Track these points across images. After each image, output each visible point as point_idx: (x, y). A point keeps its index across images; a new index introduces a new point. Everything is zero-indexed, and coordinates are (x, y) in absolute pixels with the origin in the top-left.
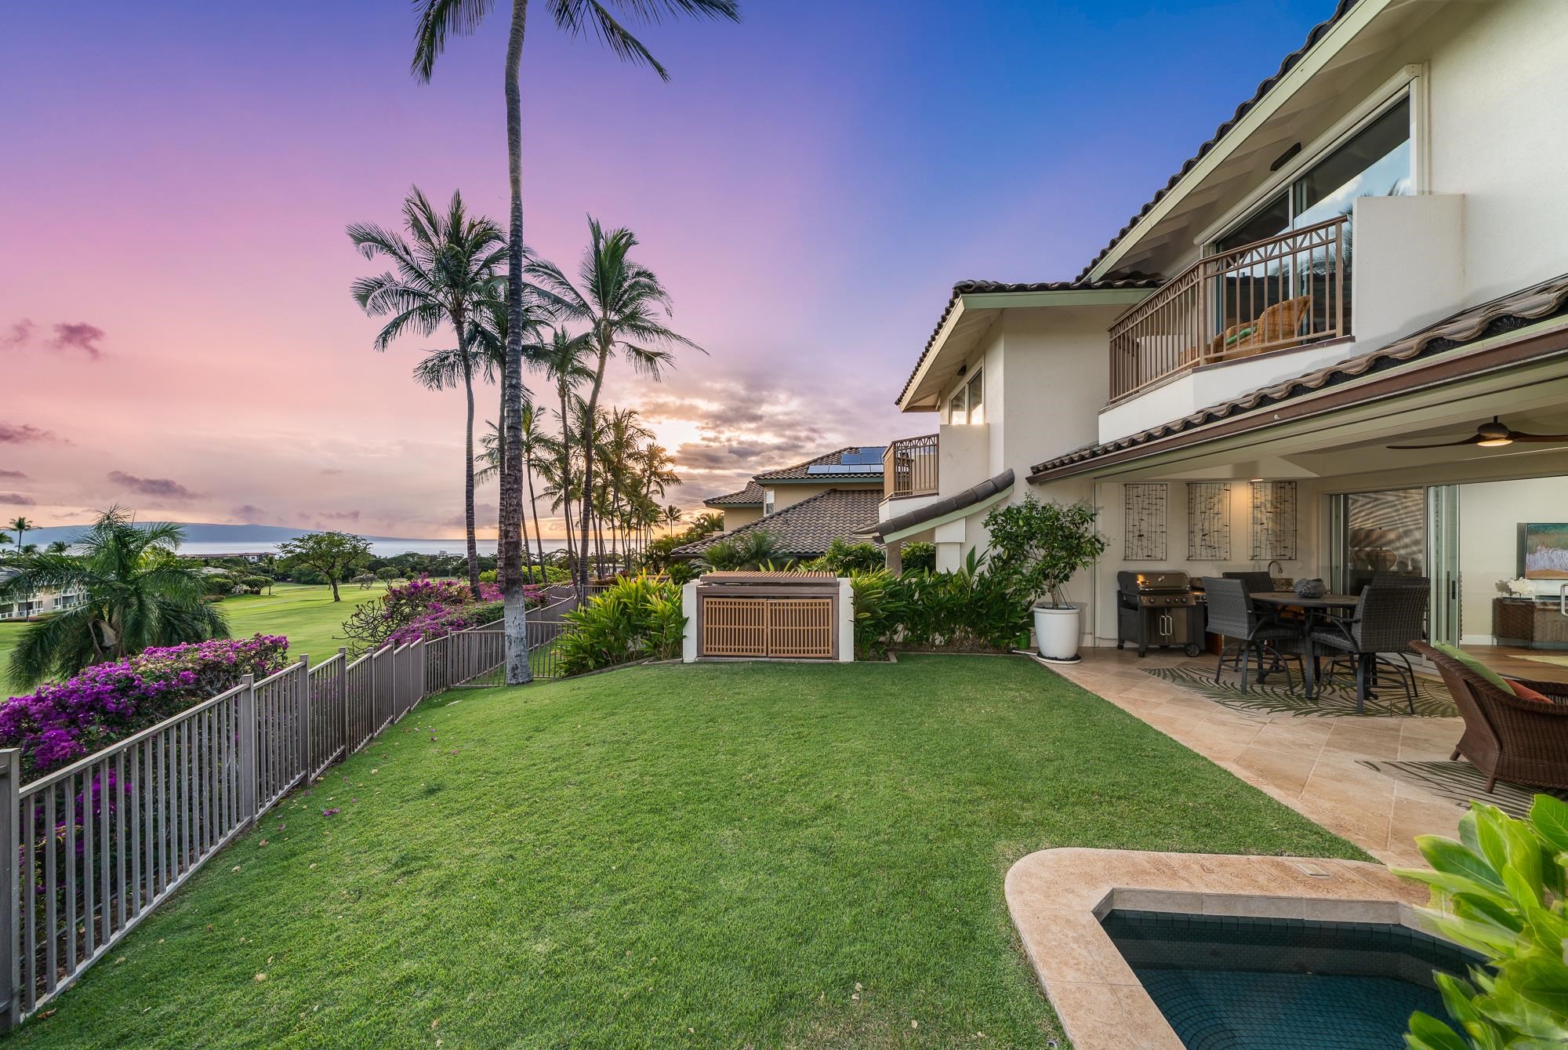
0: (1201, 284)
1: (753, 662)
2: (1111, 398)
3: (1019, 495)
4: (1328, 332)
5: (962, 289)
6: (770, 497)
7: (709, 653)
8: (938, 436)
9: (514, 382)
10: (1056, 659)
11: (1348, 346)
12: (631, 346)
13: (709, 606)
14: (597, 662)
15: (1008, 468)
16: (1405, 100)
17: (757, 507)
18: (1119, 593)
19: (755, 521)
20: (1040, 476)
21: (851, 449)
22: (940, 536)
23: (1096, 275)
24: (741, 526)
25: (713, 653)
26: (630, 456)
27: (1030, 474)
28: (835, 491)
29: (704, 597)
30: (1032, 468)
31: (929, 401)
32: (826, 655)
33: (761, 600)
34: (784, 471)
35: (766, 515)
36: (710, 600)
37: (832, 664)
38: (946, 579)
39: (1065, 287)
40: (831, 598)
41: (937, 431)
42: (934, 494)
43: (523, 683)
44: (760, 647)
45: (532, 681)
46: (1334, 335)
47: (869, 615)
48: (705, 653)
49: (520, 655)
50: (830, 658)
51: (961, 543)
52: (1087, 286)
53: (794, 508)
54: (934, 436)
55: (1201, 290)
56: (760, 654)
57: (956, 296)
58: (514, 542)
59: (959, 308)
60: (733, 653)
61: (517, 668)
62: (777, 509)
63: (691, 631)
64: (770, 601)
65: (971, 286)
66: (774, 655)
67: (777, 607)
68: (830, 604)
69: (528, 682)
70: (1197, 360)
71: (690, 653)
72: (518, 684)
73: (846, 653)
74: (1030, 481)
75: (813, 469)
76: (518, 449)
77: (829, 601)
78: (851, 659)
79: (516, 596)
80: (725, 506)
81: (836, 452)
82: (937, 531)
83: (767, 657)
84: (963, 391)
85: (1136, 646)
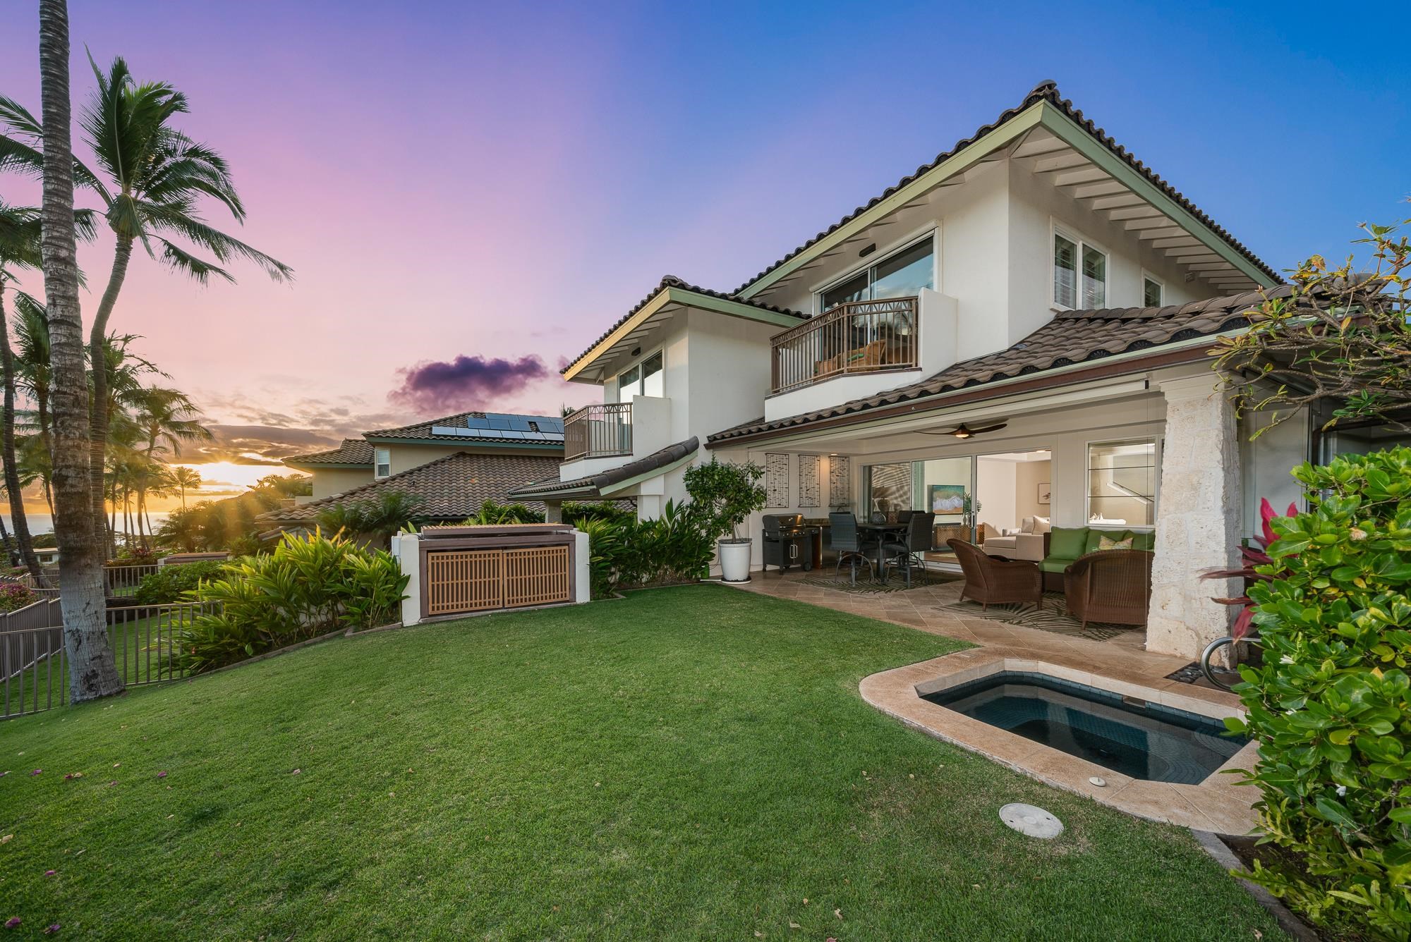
0: (845, 319)
1: (492, 614)
2: (773, 388)
3: (702, 458)
4: (908, 363)
5: (669, 282)
6: (383, 457)
7: (436, 612)
8: (631, 404)
9: (63, 253)
10: (737, 581)
11: (918, 373)
12: (171, 246)
13: (435, 561)
14: (254, 646)
15: (692, 436)
16: (930, 239)
17: (367, 467)
18: (764, 531)
19: (363, 485)
20: (715, 443)
21: (476, 413)
22: (645, 489)
23: (746, 295)
24: (354, 487)
25: (441, 611)
26: (126, 396)
27: (706, 442)
28: (463, 454)
29: (428, 551)
30: (708, 437)
31: (591, 375)
32: (564, 599)
33: (496, 552)
34: (401, 430)
35: (378, 478)
36: (435, 554)
37: (570, 606)
38: (649, 526)
39: (724, 296)
40: (568, 545)
41: (631, 401)
42: (629, 455)
43: (110, 695)
44: (496, 599)
45: (124, 690)
46: (911, 366)
47: (601, 558)
48: (431, 612)
49: (100, 657)
50: (568, 601)
51: (660, 496)
52: (738, 300)
53: (420, 469)
54: (627, 404)
55: (845, 323)
56: (496, 606)
57: (664, 286)
58: (78, 493)
59: (665, 296)
60: (464, 609)
61: (95, 675)
62: (393, 472)
63: (413, 591)
64: (505, 552)
65: (675, 281)
66: (511, 605)
67: (514, 557)
68: (567, 551)
69: (118, 693)
70: (841, 369)
71: (411, 613)
72: (101, 697)
73: (583, 595)
74: (707, 447)
75: (437, 430)
76: (78, 356)
77: (566, 547)
78: (588, 600)
79: (88, 572)
80: (321, 466)
81: (460, 415)
82: (642, 485)
83: (503, 607)
84: (636, 368)
85: (778, 567)
